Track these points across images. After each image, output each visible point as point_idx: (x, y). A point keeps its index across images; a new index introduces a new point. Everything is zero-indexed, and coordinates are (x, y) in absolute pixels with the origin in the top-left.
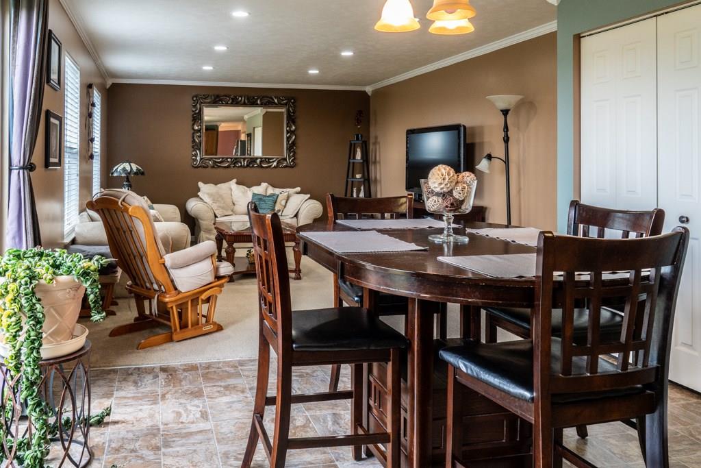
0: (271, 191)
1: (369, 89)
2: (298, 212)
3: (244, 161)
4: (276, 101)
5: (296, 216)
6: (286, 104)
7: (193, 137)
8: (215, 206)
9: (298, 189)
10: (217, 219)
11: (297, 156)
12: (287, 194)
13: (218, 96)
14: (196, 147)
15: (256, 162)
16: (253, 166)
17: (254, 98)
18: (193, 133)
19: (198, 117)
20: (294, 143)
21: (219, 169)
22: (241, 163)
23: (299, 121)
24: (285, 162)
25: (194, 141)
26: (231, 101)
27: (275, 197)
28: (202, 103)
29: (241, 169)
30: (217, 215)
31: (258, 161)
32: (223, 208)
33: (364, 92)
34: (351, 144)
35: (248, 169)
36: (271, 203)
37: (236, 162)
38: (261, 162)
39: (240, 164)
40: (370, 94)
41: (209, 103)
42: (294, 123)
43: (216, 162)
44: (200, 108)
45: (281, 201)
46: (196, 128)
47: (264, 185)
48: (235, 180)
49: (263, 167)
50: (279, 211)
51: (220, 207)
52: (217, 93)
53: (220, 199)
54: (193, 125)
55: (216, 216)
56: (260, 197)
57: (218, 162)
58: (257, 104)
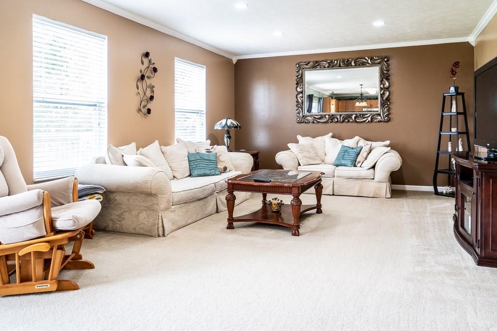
0: (362, 143)
1: (472, 39)
2: (375, 164)
3: (340, 117)
4: (369, 62)
5: (373, 167)
6: (379, 63)
7: (297, 97)
8: (300, 156)
9: (388, 142)
10: (299, 167)
11: (392, 111)
12: (369, 146)
13: (317, 62)
14: (299, 106)
15: (352, 118)
16: (348, 121)
17: (348, 60)
18: (297, 95)
19: (300, 81)
20: (388, 99)
21: (319, 125)
22: (338, 119)
23: (393, 78)
24: (379, 118)
25: (297, 102)
26: (328, 64)
27: (359, 150)
28: (304, 69)
29: (339, 124)
30: (301, 164)
31: (353, 117)
32: (310, 158)
33: (467, 44)
34: (444, 97)
35: (344, 124)
36: (353, 155)
37: (333, 118)
38: (355, 118)
39: (336, 120)
40: (473, 44)
41: (309, 68)
42: (388, 79)
43: (315, 118)
44: (302, 73)
45: (363, 152)
46: (299, 90)
47: (357, 138)
48: (331, 134)
49: (357, 122)
50: (359, 162)
51: (306, 157)
52: (316, 59)
53: (311, 150)
54: (297, 87)
55: (299, 165)
56: (346, 149)
57: (317, 118)
58: (352, 66)
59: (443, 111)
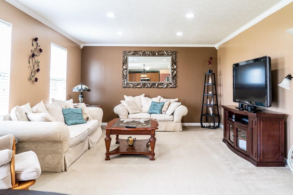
0: (162, 100)
1: (217, 46)
2: (174, 112)
3: (149, 85)
4: (166, 54)
5: (173, 114)
6: (171, 55)
7: (123, 72)
8: (129, 109)
9: (177, 99)
10: (129, 115)
11: (177, 82)
12: (169, 102)
13: (135, 52)
14: (124, 77)
15: (155, 85)
16: (154, 87)
17: (154, 52)
18: (123, 71)
19: (125, 62)
20: (175, 75)
21: (137, 89)
22: (148, 86)
23: (178, 64)
24: (171, 85)
25: (123, 74)
26: (142, 54)
27: (163, 104)
28: (127, 55)
29: (148, 89)
30: (129, 113)
31: (157, 85)
32: (134, 109)
33: (214, 48)
34: (206, 75)
35: (151, 89)
36: (160, 107)
37: (145, 85)
38: (158, 85)
39: (147, 86)
40: (217, 49)
41: (131, 55)
42: (175, 64)
43: (134, 85)
44: (127, 58)
45: (166, 106)
46: (124, 67)
47: (159, 97)
48: (144, 95)
49: (159, 88)
50: (164, 111)
51: (132, 108)
52: (135, 50)
53: (134, 104)
54: (123, 66)
55: (129, 114)
56: (155, 103)
57: (135, 85)
58: (156, 55)
59: (205, 83)
